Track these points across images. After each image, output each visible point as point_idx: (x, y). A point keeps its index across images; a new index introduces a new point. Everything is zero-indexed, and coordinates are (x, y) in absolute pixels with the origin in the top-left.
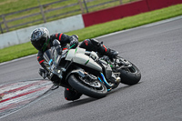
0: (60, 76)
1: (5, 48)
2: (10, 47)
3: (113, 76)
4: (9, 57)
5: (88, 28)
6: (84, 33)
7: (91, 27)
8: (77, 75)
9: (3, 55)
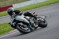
0: (14, 25)
1: (30, 5)
2: (31, 5)
3: (34, 25)
8: (19, 25)
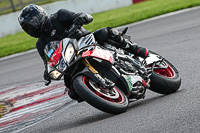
4: (24, 46)
5: (137, 5)
6: (131, 12)
7: (141, 4)
9: (15, 43)
